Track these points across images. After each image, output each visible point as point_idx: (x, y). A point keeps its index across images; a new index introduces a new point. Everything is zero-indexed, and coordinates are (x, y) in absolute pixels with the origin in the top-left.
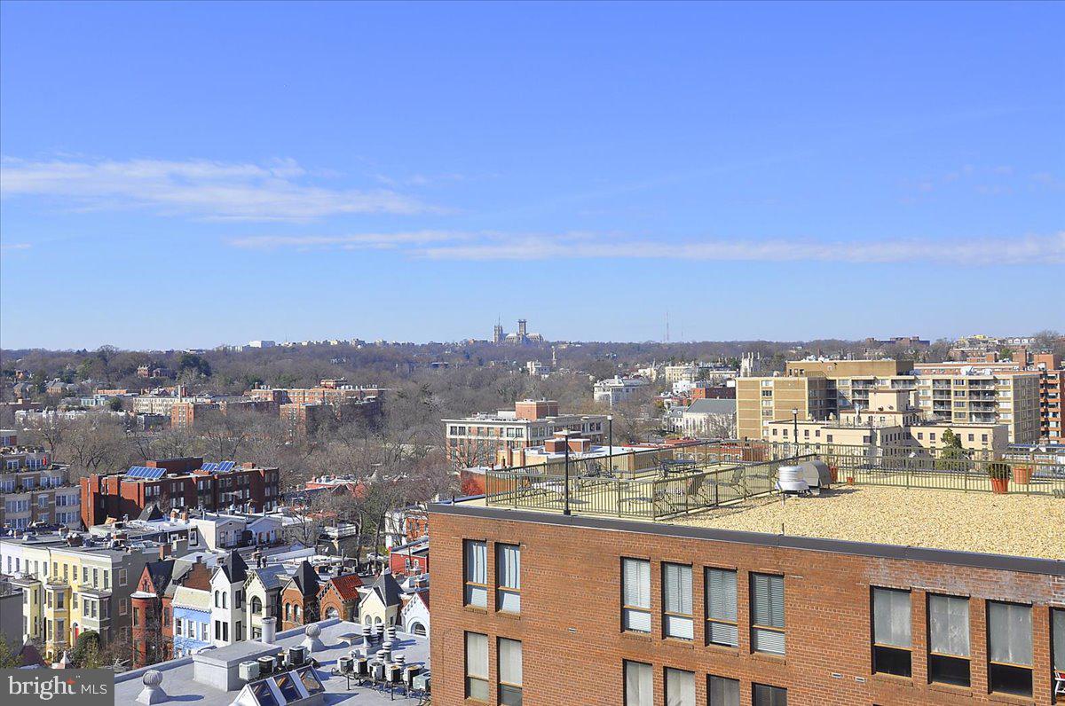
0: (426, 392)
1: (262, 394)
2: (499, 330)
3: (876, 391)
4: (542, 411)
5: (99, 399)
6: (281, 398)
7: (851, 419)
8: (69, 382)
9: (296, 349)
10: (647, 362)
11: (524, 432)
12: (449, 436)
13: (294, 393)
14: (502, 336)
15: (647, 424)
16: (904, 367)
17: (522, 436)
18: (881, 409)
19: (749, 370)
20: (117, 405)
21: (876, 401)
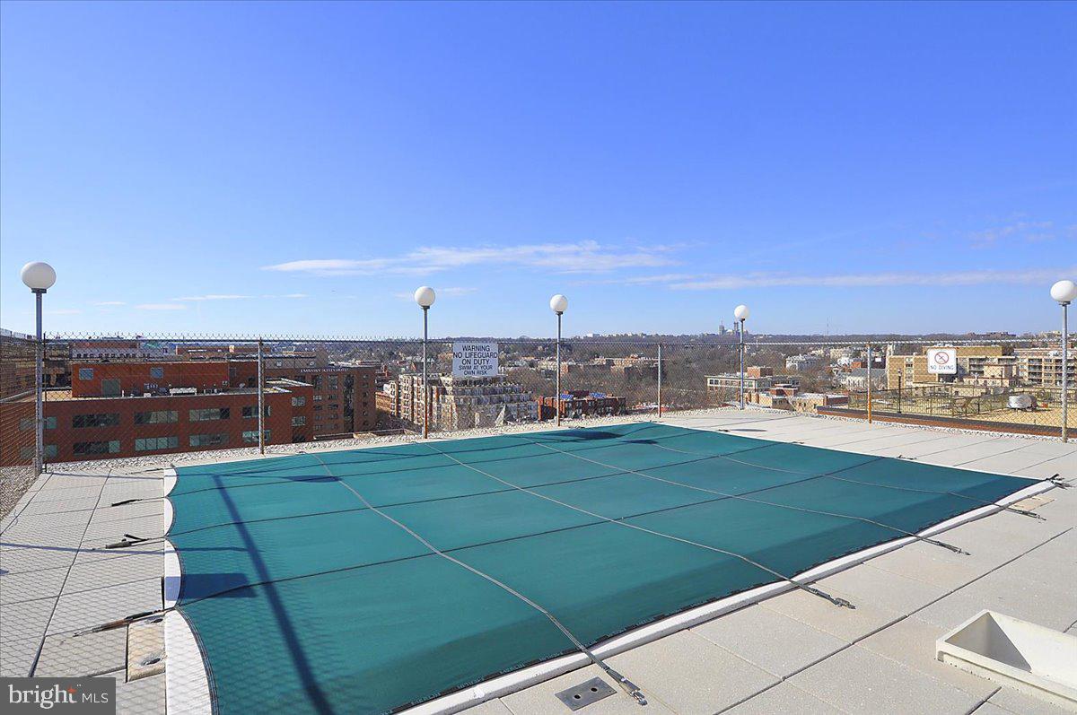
0: (688, 361)
1: (601, 360)
2: (722, 328)
3: (989, 365)
4: (763, 373)
5: (523, 362)
6: (610, 363)
7: (972, 383)
8: (508, 353)
9: (611, 338)
10: (816, 347)
11: (753, 384)
12: (709, 385)
13: (616, 360)
14: (724, 331)
15: (821, 382)
16: (1007, 350)
17: (752, 386)
18: (993, 376)
19: (892, 352)
20: (532, 365)
21: (988, 371)
